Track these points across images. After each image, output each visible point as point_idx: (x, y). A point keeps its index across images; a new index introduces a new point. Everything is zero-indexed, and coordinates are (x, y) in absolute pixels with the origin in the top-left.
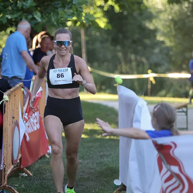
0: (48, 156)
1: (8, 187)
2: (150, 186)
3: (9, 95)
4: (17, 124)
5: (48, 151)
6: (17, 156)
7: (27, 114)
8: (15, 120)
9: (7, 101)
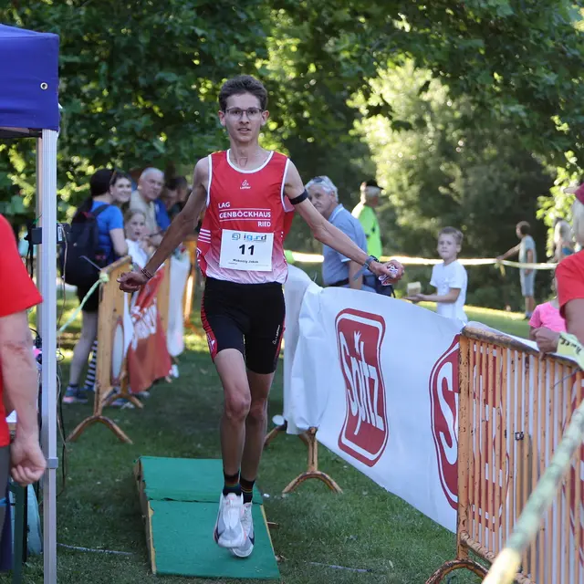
0: (169, 380)
1: (104, 420)
2: (322, 416)
3: (110, 274)
4: (120, 321)
5: (171, 372)
6: (119, 372)
7: (138, 308)
8: (117, 315)
9: (106, 283)
